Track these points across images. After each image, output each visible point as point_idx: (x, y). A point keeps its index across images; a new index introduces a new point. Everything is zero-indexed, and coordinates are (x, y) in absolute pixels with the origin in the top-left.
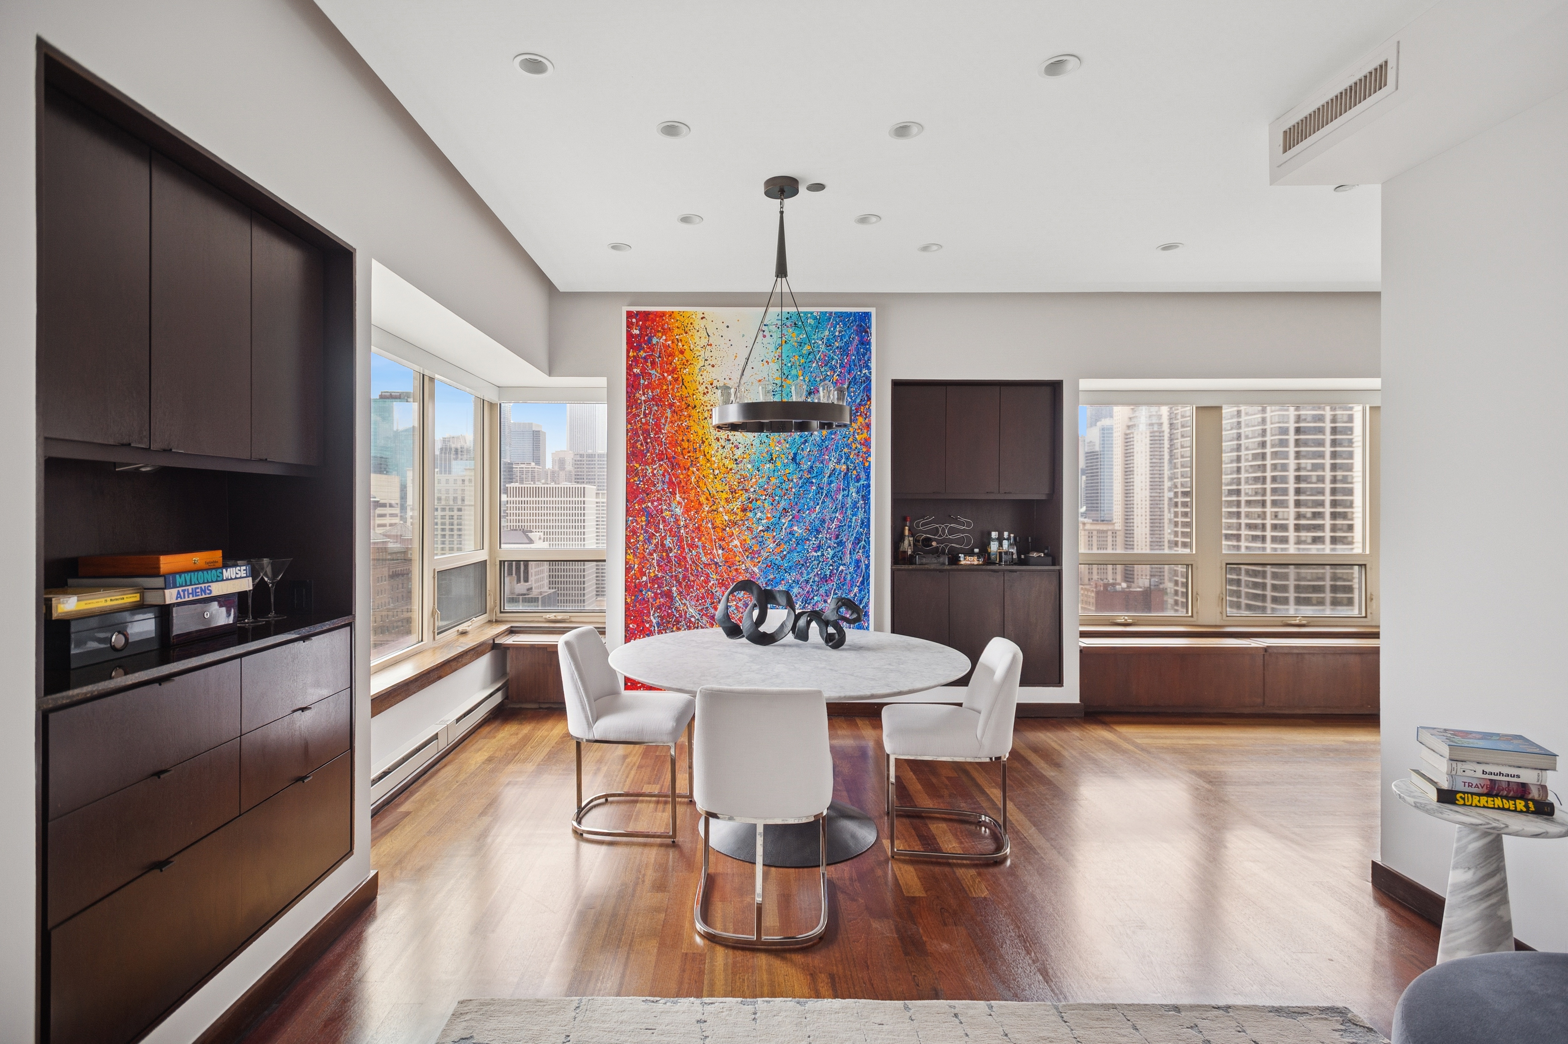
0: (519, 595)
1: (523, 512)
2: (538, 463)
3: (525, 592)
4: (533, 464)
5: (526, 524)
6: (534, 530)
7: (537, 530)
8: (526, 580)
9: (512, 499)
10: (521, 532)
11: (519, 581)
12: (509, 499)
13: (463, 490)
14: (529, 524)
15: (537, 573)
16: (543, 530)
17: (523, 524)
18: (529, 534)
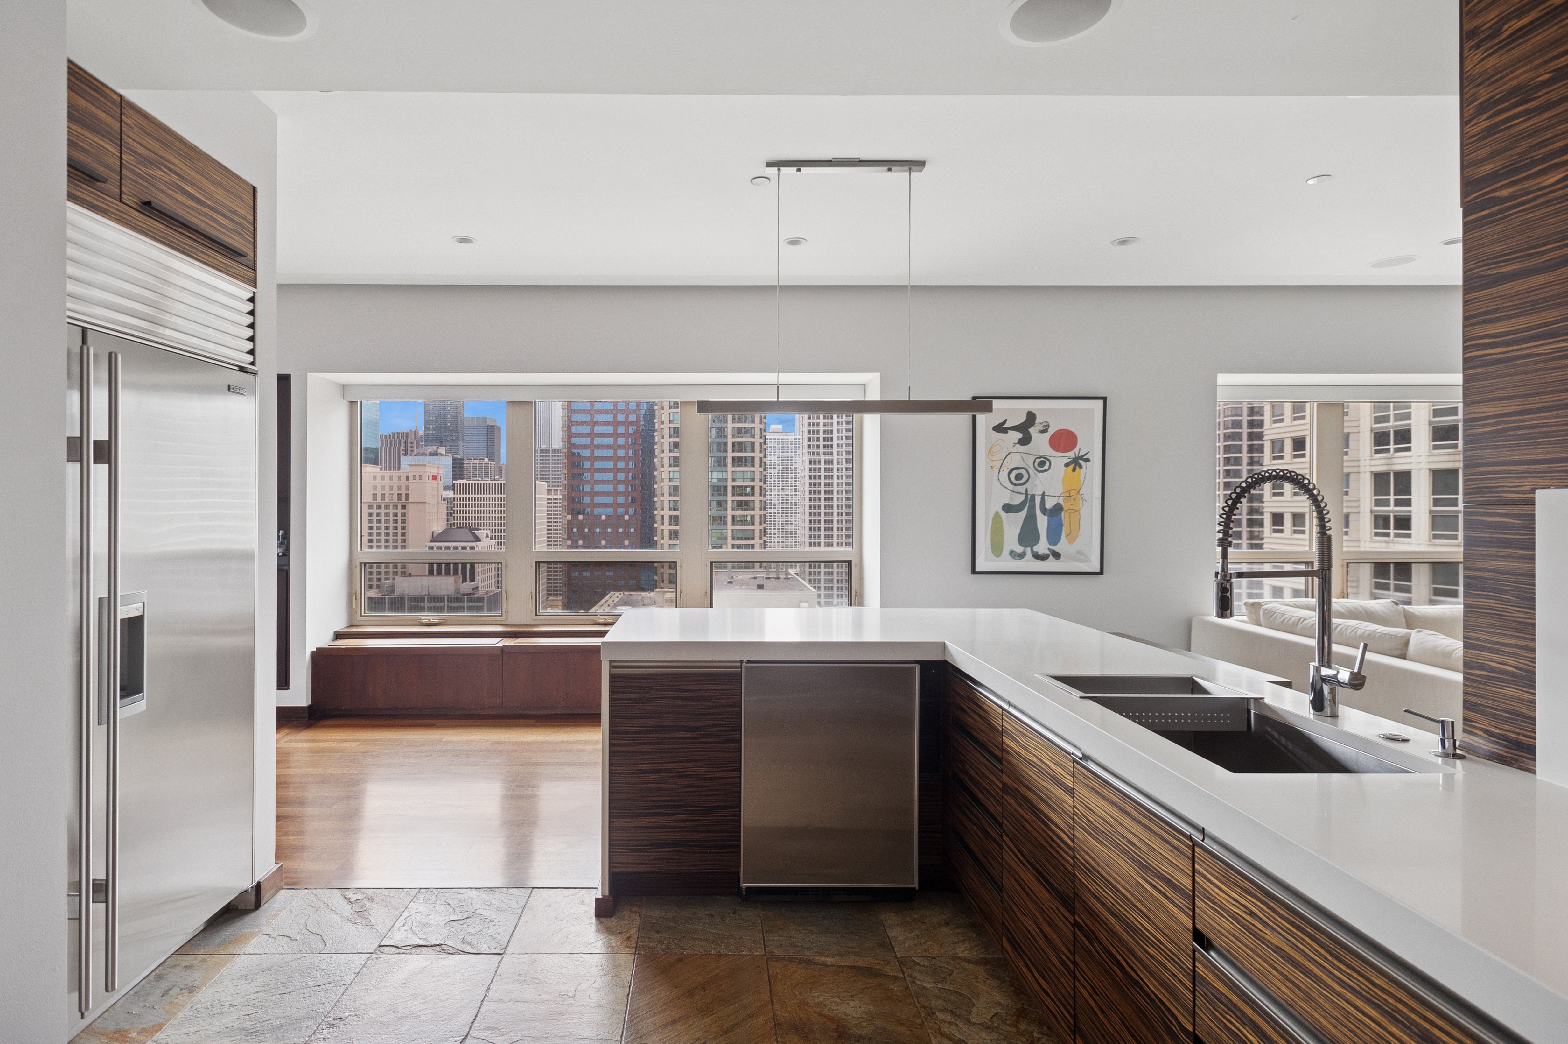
0: (464, 595)
1: (471, 509)
2: (492, 459)
3: (471, 591)
4: (486, 459)
5: (473, 522)
6: (482, 528)
7: (485, 528)
8: (473, 579)
9: (459, 496)
10: (467, 530)
11: (464, 580)
12: (456, 496)
13: (407, 488)
14: (476, 522)
15: (484, 572)
16: (491, 528)
17: (470, 522)
18: (476, 532)
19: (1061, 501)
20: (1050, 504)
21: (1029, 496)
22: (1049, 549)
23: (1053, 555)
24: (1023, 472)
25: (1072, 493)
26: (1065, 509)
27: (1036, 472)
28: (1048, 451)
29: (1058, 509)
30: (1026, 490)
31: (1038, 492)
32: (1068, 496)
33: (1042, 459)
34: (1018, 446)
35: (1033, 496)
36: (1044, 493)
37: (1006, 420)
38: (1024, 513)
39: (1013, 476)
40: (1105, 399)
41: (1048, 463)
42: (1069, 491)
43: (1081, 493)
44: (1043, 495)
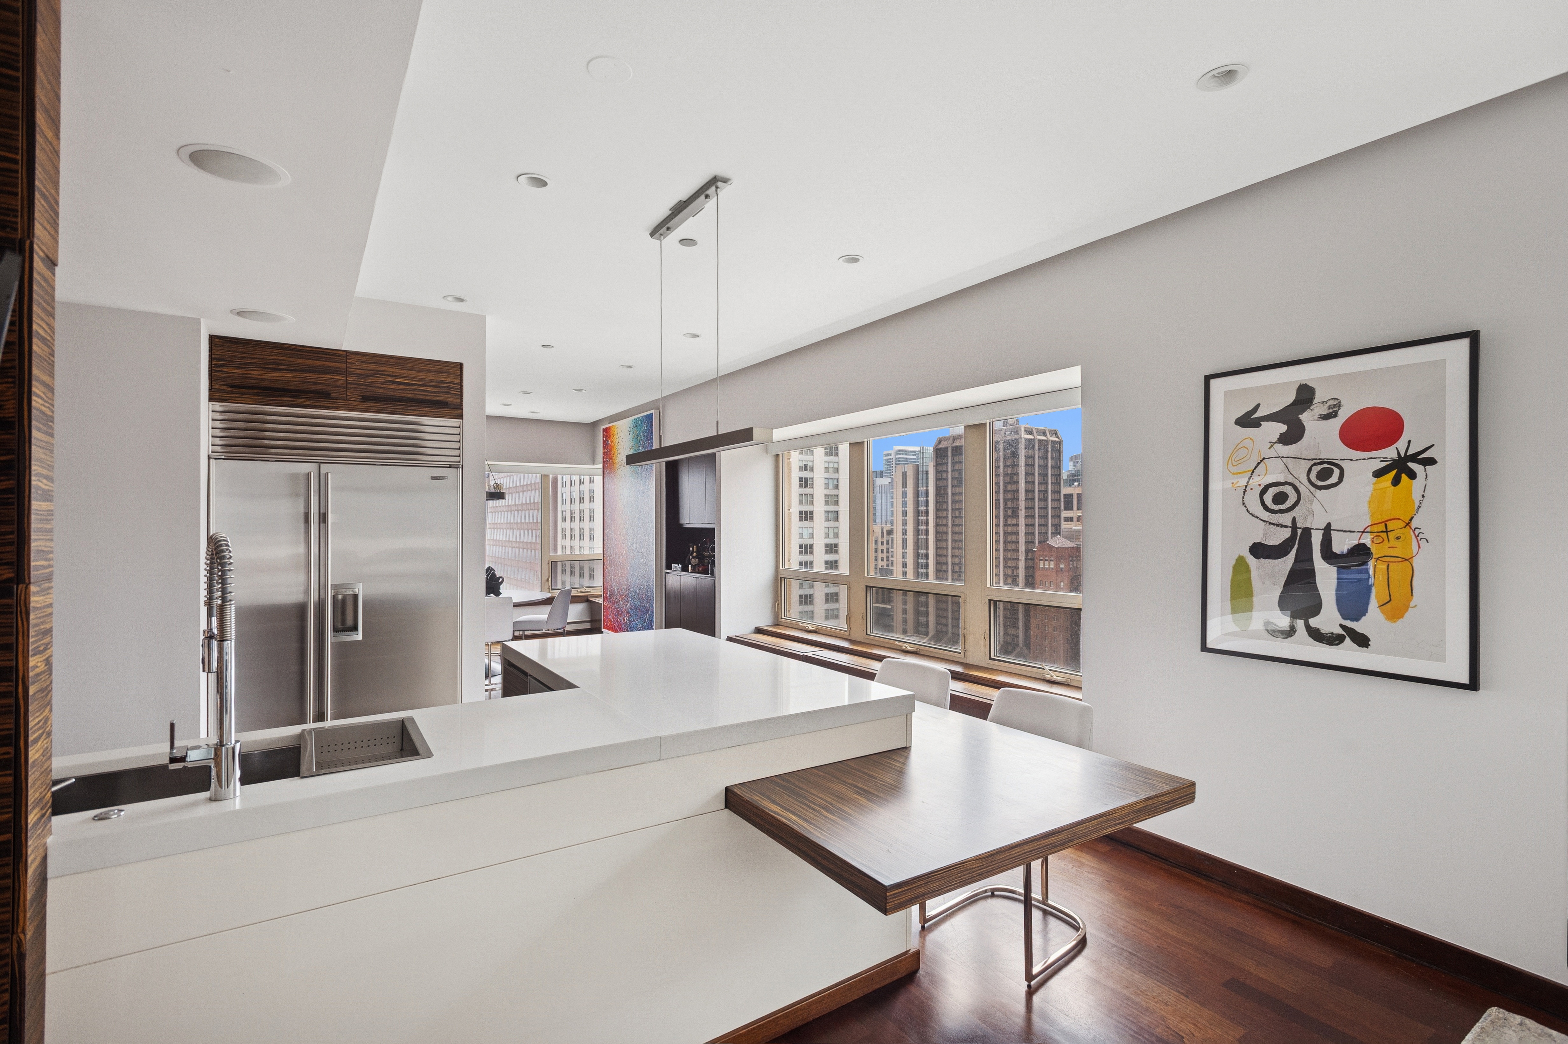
19: (1367, 540)
20: (1341, 544)
21: (1299, 532)
22: (1341, 625)
23: (1354, 640)
24: (1288, 489)
25: (1391, 525)
26: (1375, 556)
27: (1312, 489)
28: (1338, 450)
29: (1360, 553)
30: (1294, 520)
31: (1317, 523)
32: (1384, 529)
33: (1326, 466)
34: (1279, 446)
35: (1307, 532)
36: (1329, 525)
37: (1258, 405)
38: (1289, 560)
39: (1268, 498)
40: (1474, 337)
41: (1337, 472)
42: (1385, 523)
43: (1414, 524)
44: (1328, 529)
